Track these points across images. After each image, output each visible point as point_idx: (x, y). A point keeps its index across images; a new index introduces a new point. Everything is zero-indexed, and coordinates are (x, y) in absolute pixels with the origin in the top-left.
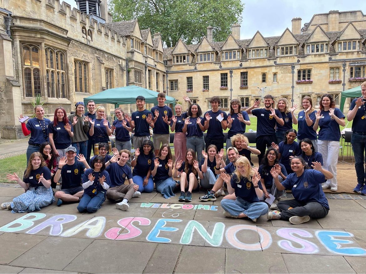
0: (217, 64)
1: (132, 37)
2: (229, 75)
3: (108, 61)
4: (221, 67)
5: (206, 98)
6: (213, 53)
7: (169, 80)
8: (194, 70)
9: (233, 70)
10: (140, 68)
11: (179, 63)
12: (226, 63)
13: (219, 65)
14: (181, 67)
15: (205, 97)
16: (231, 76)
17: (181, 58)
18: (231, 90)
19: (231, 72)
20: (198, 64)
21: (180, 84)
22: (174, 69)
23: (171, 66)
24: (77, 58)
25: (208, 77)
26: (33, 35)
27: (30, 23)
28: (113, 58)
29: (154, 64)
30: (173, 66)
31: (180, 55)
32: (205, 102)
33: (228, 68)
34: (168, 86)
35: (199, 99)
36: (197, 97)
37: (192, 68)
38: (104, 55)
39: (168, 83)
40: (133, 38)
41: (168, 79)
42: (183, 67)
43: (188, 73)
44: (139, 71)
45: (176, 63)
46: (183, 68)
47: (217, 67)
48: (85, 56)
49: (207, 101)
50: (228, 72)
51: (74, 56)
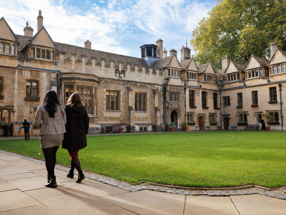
0: (265, 79)
1: (168, 68)
2: (278, 89)
3: (140, 88)
4: (269, 81)
5: (256, 113)
6: (261, 69)
7: (223, 97)
8: (243, 86)
9: (283, 84)
10: (177, 90)
11: (231, 81)
12: (275, 77)
13: (267, 80)
14: (232, 84)
15: (254, 112)
16: (281, 90)
17: (232, 77)
18: (281, 104)
19: (280, 86)
20: (247, 81)
21: (231, 100)
22: (226, 87)
23: (224, 84)
24: (109, 89)
25: (256, 91)
26: (70, 81)
27: (69, 75)
28: (146, 86)
29: (199, 85)
30: (225, 84)
31: (231, 74)
32: (255, 116)
33: (276, 82)
34: (222, 102)
35: (249, 113)
36: (247, 112)
37: (242, 84)
38: (137, 84)
39: (222, 99)
40: (170, 68)
41: (221, 96)
42: (234, 84)
43: (238, 90)
44: (175, 92)
45: (228, 82)
46: (233, 86)
47: (265, 82)
48: (116, 87)
49: (256, 115)
50: (277, 86)
51: (106, 88)
